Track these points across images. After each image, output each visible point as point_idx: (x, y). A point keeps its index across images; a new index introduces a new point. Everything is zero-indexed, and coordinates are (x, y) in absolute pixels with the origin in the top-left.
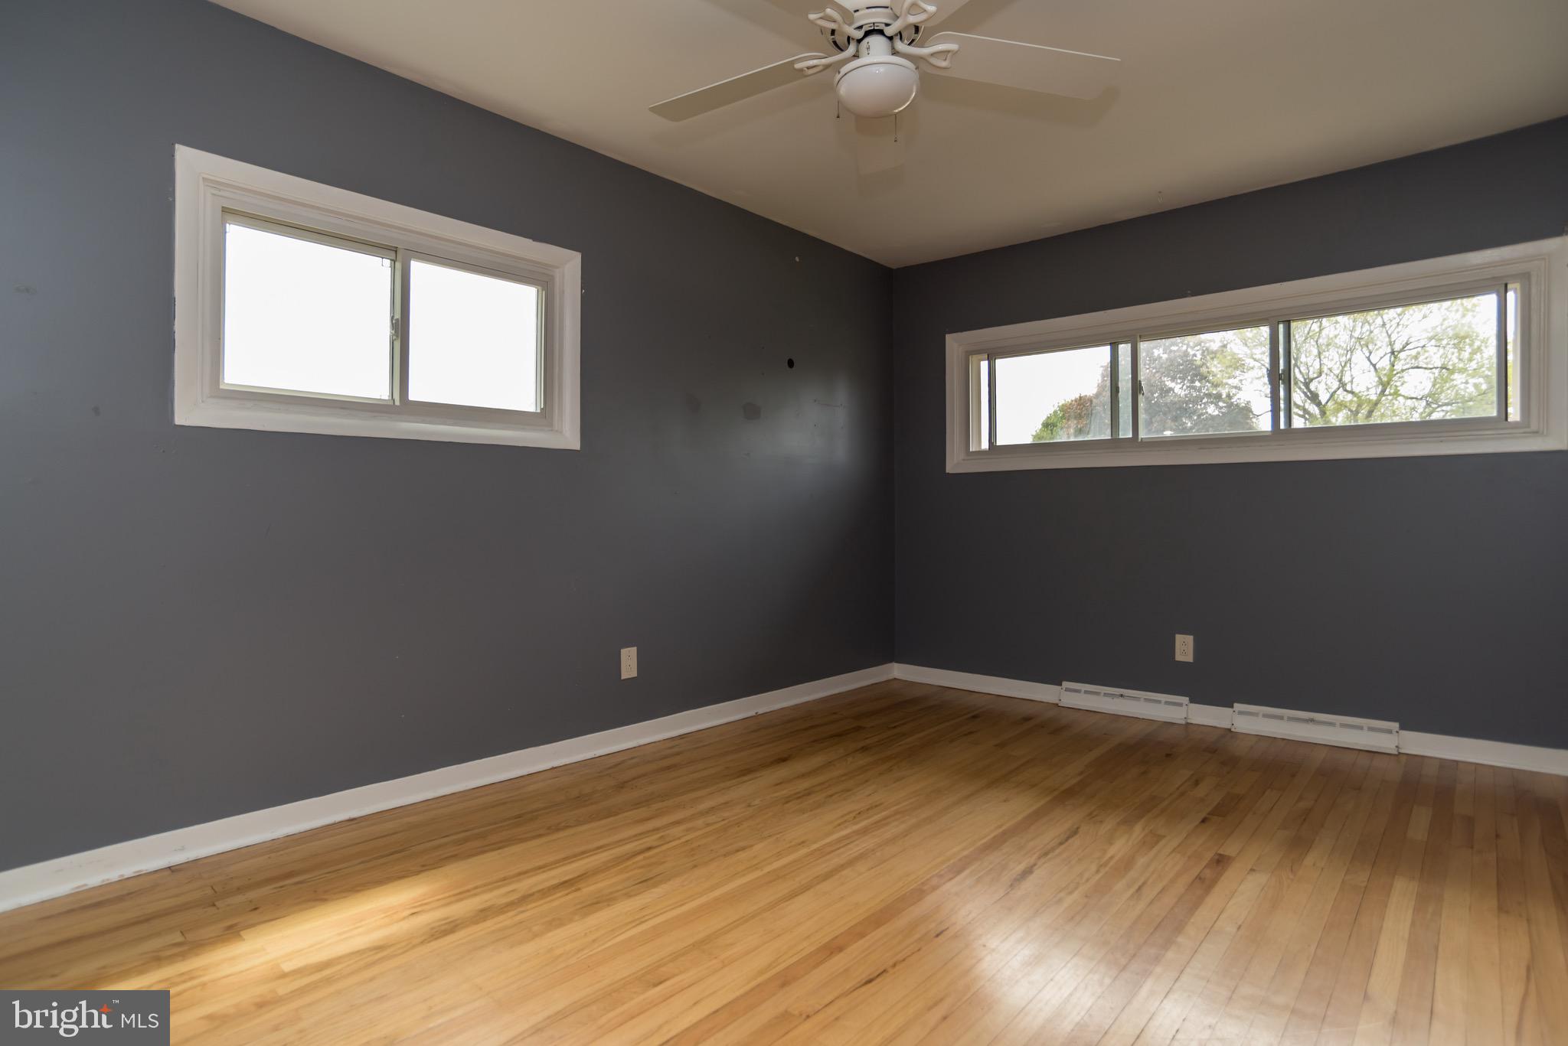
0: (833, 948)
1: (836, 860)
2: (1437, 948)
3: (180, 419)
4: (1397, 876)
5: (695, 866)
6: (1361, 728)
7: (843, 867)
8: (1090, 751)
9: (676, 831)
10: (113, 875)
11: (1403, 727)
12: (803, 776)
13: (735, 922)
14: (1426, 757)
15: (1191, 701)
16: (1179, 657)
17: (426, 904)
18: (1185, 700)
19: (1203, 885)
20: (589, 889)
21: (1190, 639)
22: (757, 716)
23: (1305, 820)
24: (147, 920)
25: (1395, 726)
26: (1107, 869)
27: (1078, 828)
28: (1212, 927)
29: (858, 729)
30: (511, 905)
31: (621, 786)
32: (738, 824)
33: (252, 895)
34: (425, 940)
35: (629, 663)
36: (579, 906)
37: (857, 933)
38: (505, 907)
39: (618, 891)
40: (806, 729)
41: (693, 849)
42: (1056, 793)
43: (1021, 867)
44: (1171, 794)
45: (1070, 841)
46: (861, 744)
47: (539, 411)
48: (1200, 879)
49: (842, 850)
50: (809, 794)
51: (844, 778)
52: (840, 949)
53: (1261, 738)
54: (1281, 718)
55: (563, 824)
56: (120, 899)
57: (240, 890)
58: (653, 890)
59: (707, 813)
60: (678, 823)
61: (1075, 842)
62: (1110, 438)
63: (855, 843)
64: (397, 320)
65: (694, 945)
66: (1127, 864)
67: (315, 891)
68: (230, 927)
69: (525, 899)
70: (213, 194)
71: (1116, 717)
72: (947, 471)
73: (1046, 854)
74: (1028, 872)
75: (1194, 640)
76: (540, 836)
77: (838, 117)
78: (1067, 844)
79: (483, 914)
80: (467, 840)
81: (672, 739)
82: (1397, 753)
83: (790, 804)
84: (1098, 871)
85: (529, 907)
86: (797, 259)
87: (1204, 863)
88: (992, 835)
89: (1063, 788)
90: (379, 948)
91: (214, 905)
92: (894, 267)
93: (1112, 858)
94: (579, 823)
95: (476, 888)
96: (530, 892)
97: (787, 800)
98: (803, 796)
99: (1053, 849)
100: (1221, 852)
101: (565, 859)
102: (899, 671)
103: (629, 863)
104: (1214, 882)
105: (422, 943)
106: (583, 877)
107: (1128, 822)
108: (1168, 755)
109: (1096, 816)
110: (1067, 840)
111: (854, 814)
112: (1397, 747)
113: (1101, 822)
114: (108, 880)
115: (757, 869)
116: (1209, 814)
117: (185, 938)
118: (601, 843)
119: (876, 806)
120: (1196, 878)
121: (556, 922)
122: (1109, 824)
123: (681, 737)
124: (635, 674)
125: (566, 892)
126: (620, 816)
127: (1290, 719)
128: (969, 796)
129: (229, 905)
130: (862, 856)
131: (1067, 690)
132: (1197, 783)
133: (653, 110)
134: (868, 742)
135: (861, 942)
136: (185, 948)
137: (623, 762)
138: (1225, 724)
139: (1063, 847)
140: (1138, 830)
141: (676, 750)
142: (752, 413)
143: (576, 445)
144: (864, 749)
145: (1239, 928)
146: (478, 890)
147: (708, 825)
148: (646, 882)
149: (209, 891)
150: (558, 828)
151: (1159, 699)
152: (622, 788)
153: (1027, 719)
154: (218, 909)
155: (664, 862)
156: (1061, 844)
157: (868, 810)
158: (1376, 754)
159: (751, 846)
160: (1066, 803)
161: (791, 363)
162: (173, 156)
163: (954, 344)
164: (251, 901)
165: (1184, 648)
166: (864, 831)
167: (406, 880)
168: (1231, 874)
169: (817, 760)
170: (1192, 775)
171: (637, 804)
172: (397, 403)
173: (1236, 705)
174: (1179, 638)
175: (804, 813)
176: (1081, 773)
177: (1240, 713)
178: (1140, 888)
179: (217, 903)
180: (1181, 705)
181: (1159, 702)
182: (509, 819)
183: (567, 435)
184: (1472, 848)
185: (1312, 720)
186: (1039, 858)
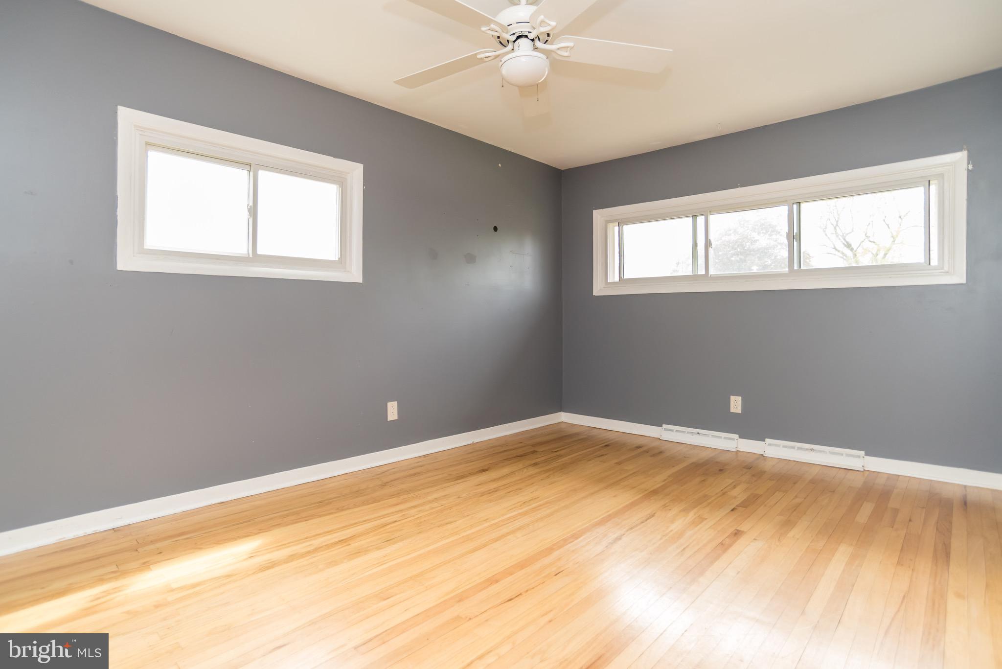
0: (493, 581)
1: (505, 530)
2: (853, 586)
3: (120, 267)
4: (841, 544)
5: (420, 532)
6: (842, 454)
7: (508, 534)
8: (673, 467)
9: (413, 511)
10: (80, 533)
11: (867, 454)
12: (494, 480)
13: (438, 564)
14: (881, 473)
15: (741, 437)
16: (733, 410)
17: (259, 552)
18: (736, 436)
19: (724, 547)
20: (355, 545)
21: (739, 399)
22: (473, 444)
23: (795, 510)
24: (98, 558)
25: (862, 453)
26: (667, 538)
27: (655, 513)
28: (722, 572)
29: (534, 452)
30: (309, 553)
31: (384, 485)
32: (451, 508)
33: (158, 545)
34: (256, 572)
35: (393, 411)
36: (348, 554)
37: (509, 572)
38: (306, 554)
39: (372, 546)
40: (501, 452)
41: (421, 522)
42: (646, 492)
43: (616, 536)
44: (717, 494)
45: (648, 521)
46: (534, 461)
47: (337, 259)
48: (722, 544)
49: (509, 524)
50: (496, 491)
51: (519, 482)
52: (497, 581)
53: (781, 460)
54: (794, 448)
55: (346, 507)
56: (84, 546)
57: (152, 542)
58: (393, 546)
59: (433, 501)
60: (415, 507)
61: (652, 521)
62: (692, 274)
63: (519, 520)
64: (251, 206)
65: (411, 577)
66: (680, 534)
67: (196, 543)
68: (144, 563)
69: (317, 550)
70: (141, 135)
71: (695, 447)
72: (594, 295)
73: (631, 528)
74: (619, 539)
75: (742, 400)
76: (332, 513)
77: (503, 87)
78: (645, 523)
79: (291, 558)
80: (287, 515)
81: (420, 457)
82: (863, 470)
83: (484, 496)
84: (661, 539)
85: (319, 554)
86: (500, 165)
87: (727, 535)
88: (602, 517)
89: (652, 489)
90: (228, 576)
91: (137, 550)
92: (562, 169)
93: (671, 531)
94: (355, 506)
95: (289, 543)
96: (321, 545)
97: (483, 494)
98: (493, 492)
99: (637, 525)
100: (738, 529)
101: (344, 527)
102: (565, 417)
103: (382, 529)
104: (730, 546)
105: (254, 573)
106: (352, 538)
107: (686, 510)
108: (721, 470)
109: (668, 506)
110: (646, 520)
111: (520, 504)
112: (863, 466)
113: (670, 510)
114: (77, 535)
115: (456, 534)
116: (737, 506)
117: (118, 568)
118: (366, 518)
119: (535, 499)
120: (720, 543)
121: (333, 563)
122: (675, 510)
123: (425, 456)
124: (396, 418)
125: (341, 546)
126: (381, 502)
127: (799, 448)
128: (593, 494)
129: (145, 550)
130: (519, 529)
131: (665, 429)
132: (735, 487)
133: (397, 82)
134: (538, 460)
135: (511, 577)
136: (118, 574)
137: (388, 470)
138: (759, 451)
139: (643, 524)
140: (691, 515)
141: (420, 464)
142: (471, 259)
143: (360, 280)
144: (535, 464)
145: (738, 573)
146: (291, 544)
147: (433, 508)
148: (389, 541)
149: (135, 543)
150: (342, 509)
151: (721, 436)
152: (385, 485)
153: (639, 447)
154: (139, 552)
155: (403, 530)
156: (642, 522)
157: (530, 501)
158: (850, 471)
159: (455, 521)
160: (651, 498)
161: (495, 229)
162: (117, 113)
163: (599, 216)
164: (158, 549)
165: (736, 404)
166: (525, 513)
167: (250, 537)
168: (742, 541)
169: (506, 470)
170: (733, 482)
171: (392, 496)
172: (251, 256)
173: (766, 440)
174: (733, 398)
175: (491, 502)
176: (665, 480)
177: (769, 445)
178: (684, 549)
179: (139, 550)
180: (733, 439)
181: (720, 437)
182: (315, 503)
183: (354, 274)
184: (893, 527)
185: (812, 450)
186: (628, 530)
